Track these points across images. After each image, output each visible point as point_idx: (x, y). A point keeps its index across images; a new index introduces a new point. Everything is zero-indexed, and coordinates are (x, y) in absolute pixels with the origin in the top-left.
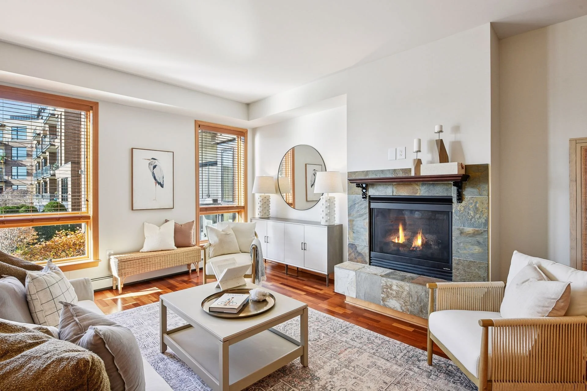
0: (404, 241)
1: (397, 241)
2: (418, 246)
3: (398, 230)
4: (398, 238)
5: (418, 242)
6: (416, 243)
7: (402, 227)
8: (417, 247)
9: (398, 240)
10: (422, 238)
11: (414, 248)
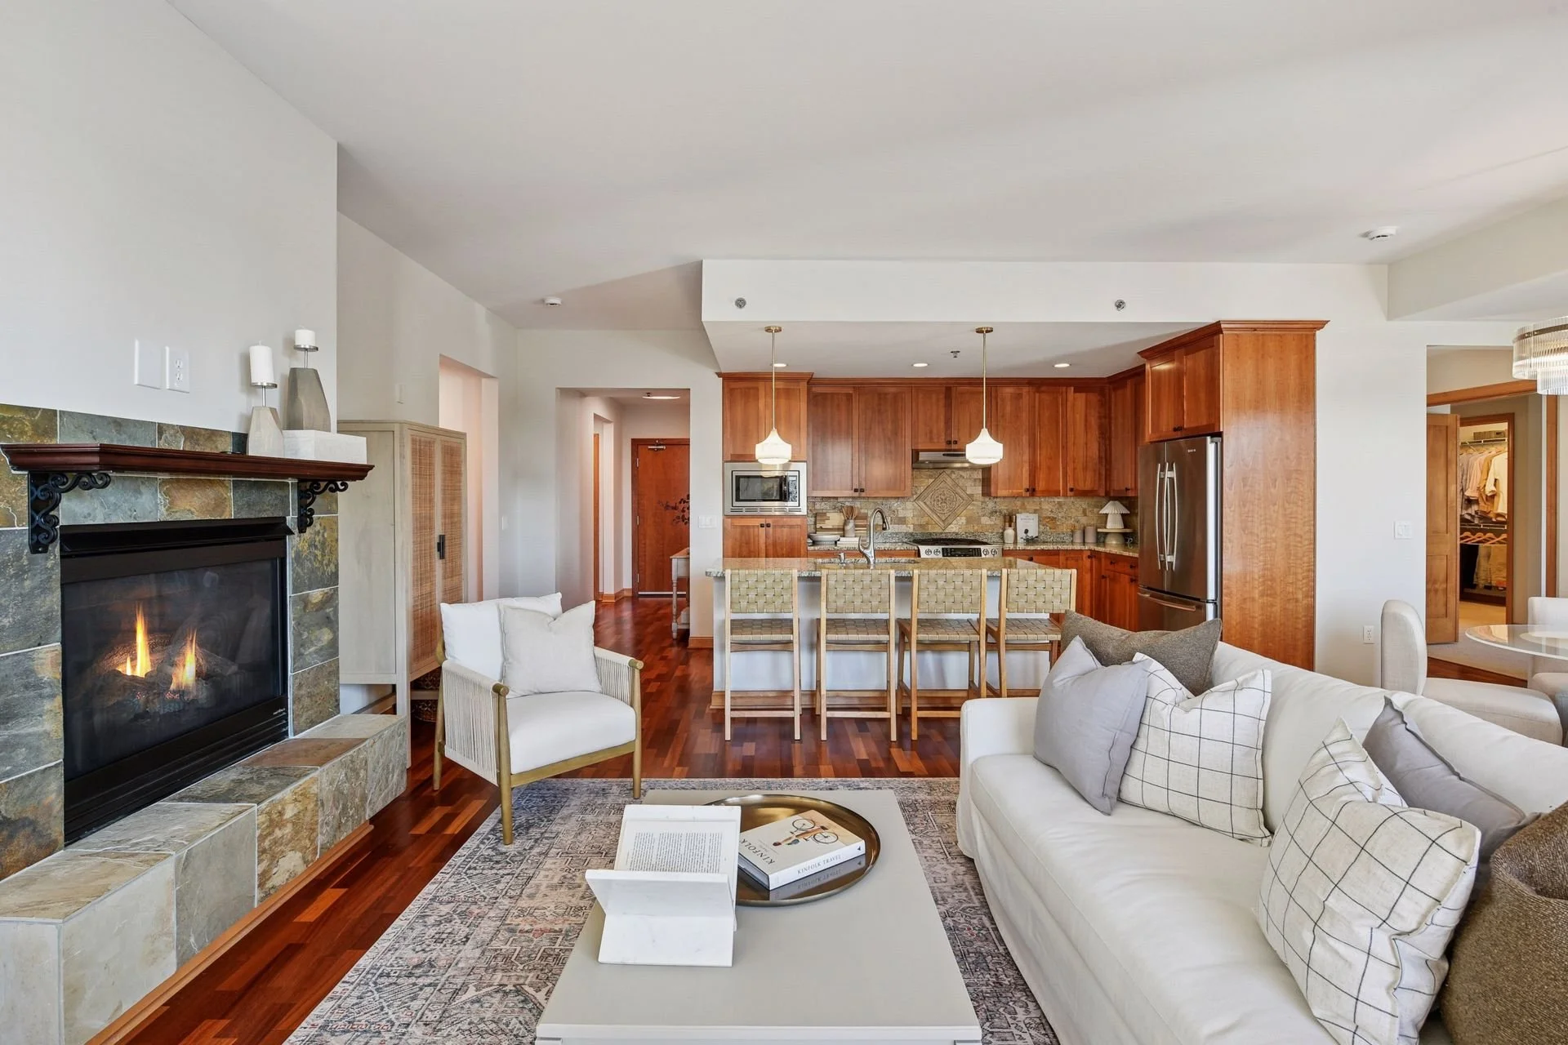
0: (149, 670)
1: (129, 672)
2: (187, 686)
3: (133, 632)
4: (132, 660)
5: (187, 670)
6: (180, 675)
7: (145, 623)
8: (183, 691)
9: (134, 667)
10: (197, 661)
11: (174, 692)
